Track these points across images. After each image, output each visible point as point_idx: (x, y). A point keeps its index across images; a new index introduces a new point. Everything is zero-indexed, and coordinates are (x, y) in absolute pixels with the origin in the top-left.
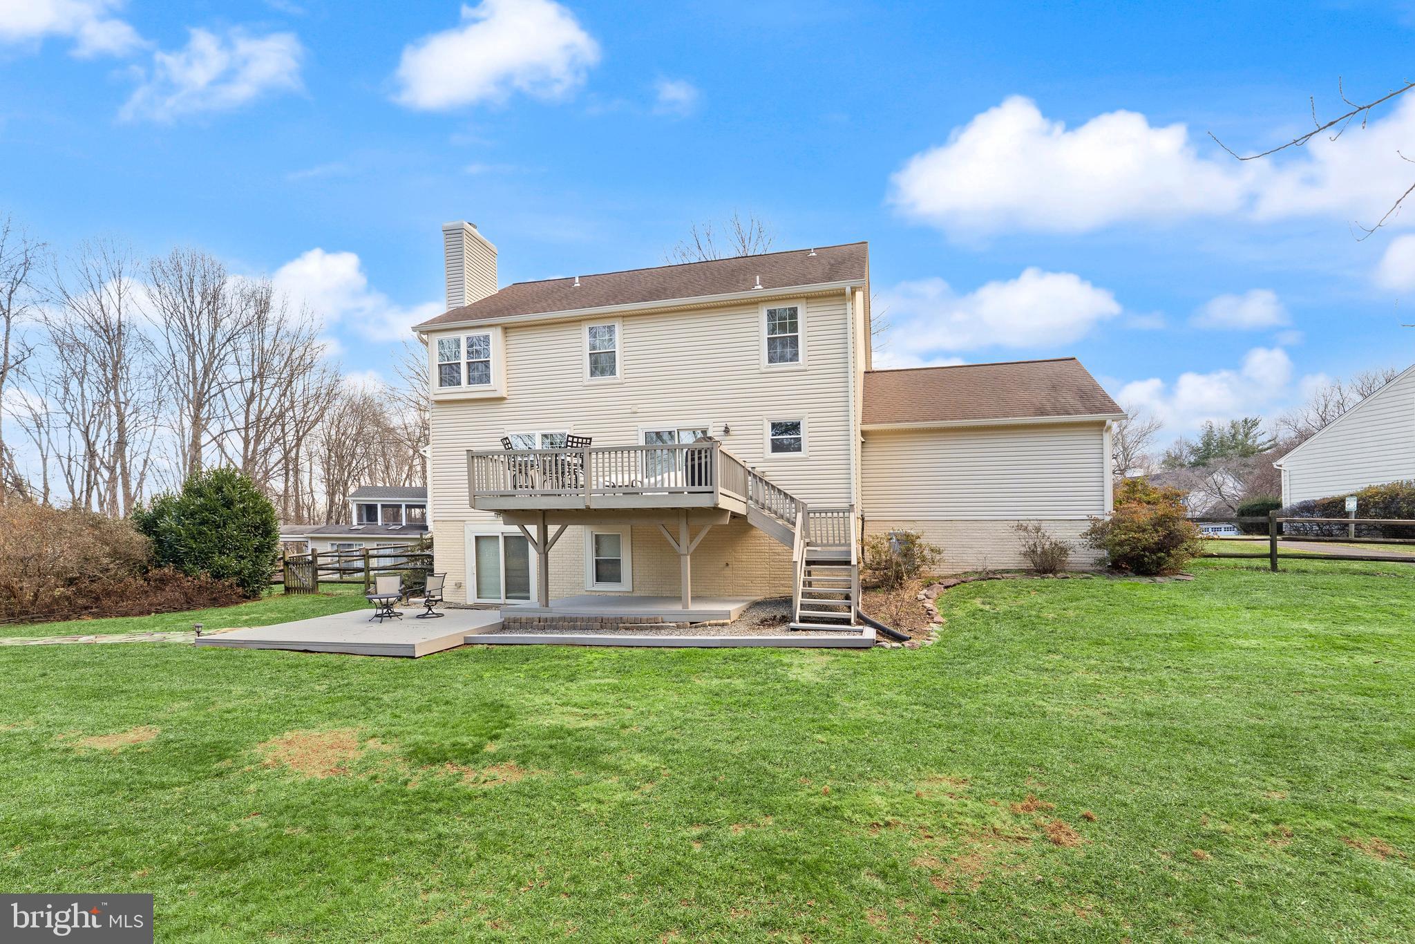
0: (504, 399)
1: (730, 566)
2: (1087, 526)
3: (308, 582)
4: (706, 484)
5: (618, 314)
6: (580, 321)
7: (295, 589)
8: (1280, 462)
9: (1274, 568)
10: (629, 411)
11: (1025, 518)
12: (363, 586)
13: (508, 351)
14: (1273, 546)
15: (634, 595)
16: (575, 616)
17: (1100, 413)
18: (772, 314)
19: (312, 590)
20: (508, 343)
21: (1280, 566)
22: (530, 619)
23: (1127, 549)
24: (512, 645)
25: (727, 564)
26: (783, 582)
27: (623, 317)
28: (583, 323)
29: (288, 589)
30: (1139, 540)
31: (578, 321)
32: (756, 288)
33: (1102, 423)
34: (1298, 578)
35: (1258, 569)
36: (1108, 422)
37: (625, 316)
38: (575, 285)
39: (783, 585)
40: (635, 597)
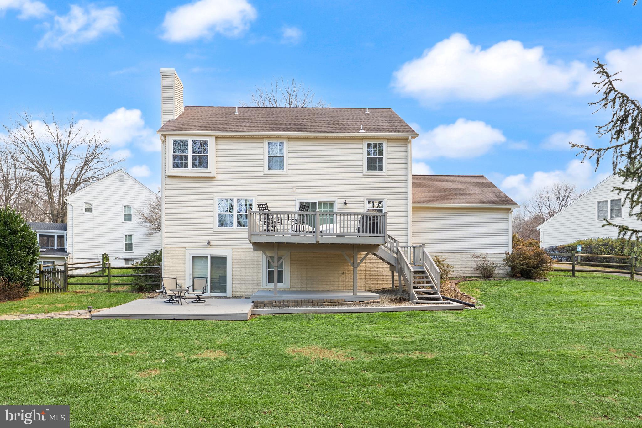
0: (214, 177)
1: (345, 274)
2: (504, 256)
3: (61, 283)
4: (380, 233)
5: (287, 137)
6: (263, 138)
7: (48, 289)
8: (539, 227)
9: (574, 275)
10: (291, 190)
11: (479, 252)
12: (106, 287)
13: (217, 151)
14: (573, 267)
15: (290, 290)
16: (297, 299)
17: (507, 204)
18: (369, 145)
19: (65, 289)
20: (217, 146)
21: (576, 275)
22: (270, 301)
23: (525, 266)
24: (282, 314)
25: (343, 273)
26: (372, 283)
27: (289, 138)
28: (265, 139)
29: (42, 289)
30: (530, 262)
31: (262, 138)
32: (361, 131)
33: (510, 209)
34: (583, 279)
35: (568, 276)
36: (512, 209)
37: (290, 138)
38: (236, 113)
39: (372, 284)
40: (292, 291)
